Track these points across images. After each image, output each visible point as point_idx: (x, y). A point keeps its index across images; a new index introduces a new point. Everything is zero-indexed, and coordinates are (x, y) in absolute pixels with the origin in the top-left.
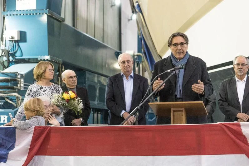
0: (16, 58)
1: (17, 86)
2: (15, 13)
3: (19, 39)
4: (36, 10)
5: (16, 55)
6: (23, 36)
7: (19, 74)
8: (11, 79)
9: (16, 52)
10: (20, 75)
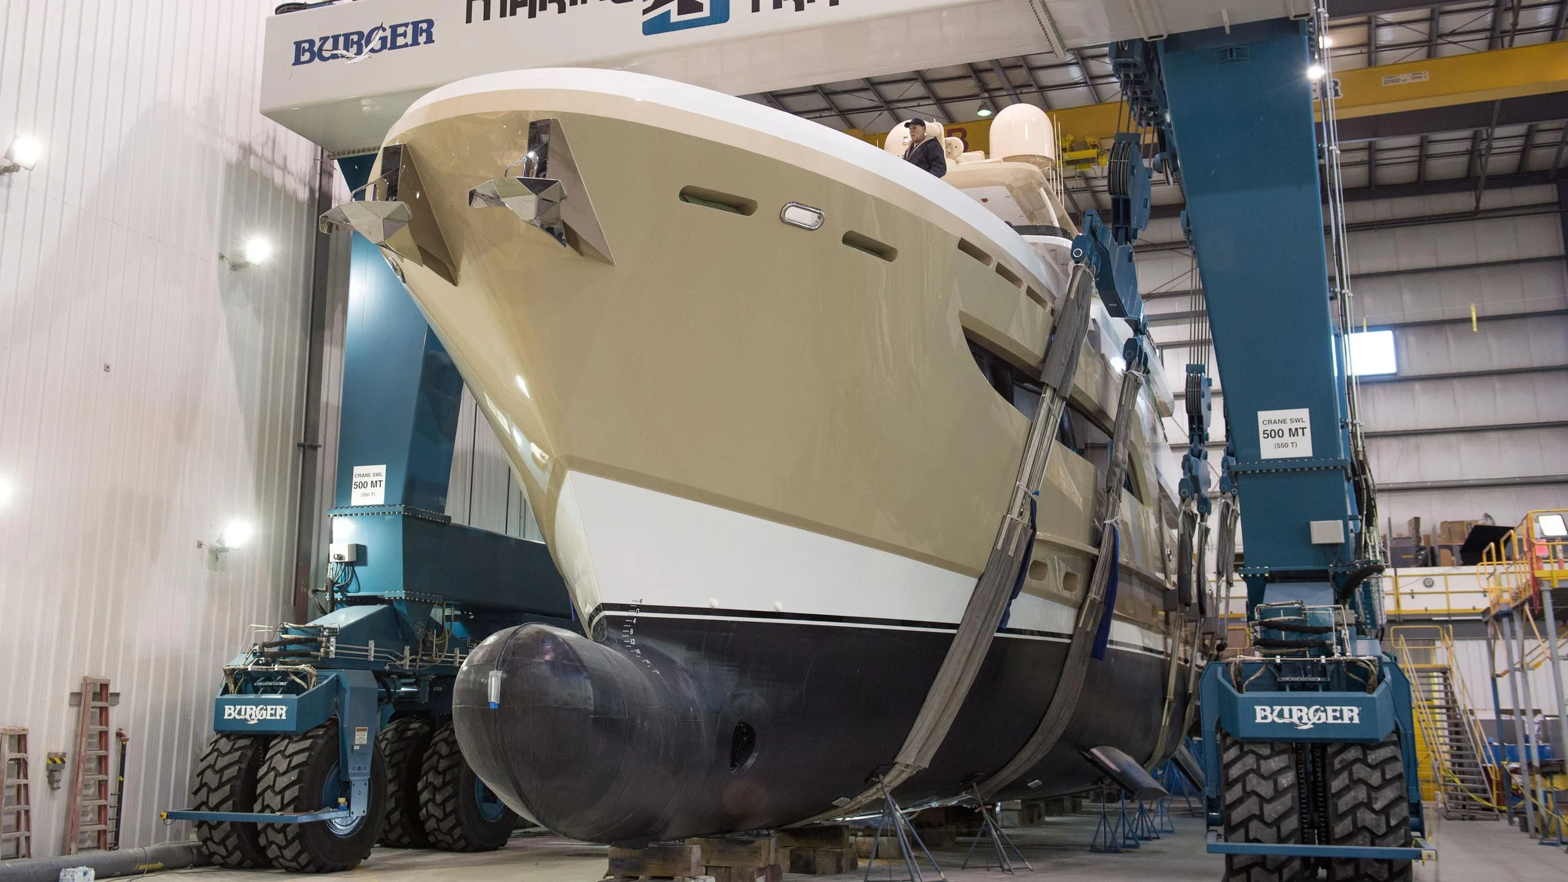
0: (348, 594)
1: (319, 651)
2: (348, 512)
3: (355, 559)
4: (383, 506)
5: (349, 589)
6: (360, 553)
7: (325, 629)
8: (305, 639)
9: (348, 585)
10: (327, 630)
